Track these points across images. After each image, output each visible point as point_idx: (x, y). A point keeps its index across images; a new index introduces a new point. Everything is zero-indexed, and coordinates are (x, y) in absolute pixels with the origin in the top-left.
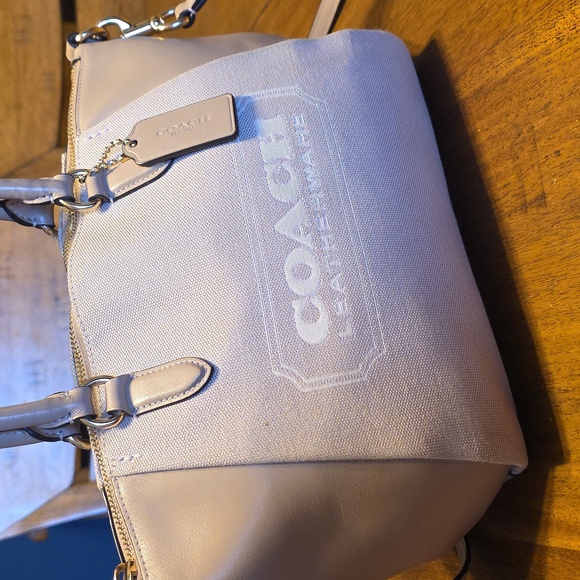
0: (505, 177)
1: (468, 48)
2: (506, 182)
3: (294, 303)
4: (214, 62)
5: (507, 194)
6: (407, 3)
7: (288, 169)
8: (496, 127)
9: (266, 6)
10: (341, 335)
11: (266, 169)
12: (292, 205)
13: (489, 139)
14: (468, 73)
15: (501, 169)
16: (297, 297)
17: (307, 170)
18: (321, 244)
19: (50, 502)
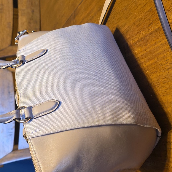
0: (166, 57)
1: (154, 15)
2: (167, 59)
5: (167, 63)
6: (131, 1)
8: (164, 41)
9: (81, 2)
13: (161, 45)
14: (154, 23)
15: (166, 55)
19: (5, 156)
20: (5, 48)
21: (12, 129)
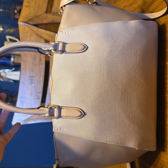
20: (41, 15)
21: (40, 93)
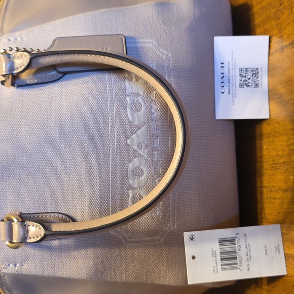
3: (130, 191)
4: (102, 10)
7: (141, 101)
10: (153, 215)
11: (128, 99)
12: (140, 128)
16: (133, 188)
17: (153, 105)
18: (152, 156)
